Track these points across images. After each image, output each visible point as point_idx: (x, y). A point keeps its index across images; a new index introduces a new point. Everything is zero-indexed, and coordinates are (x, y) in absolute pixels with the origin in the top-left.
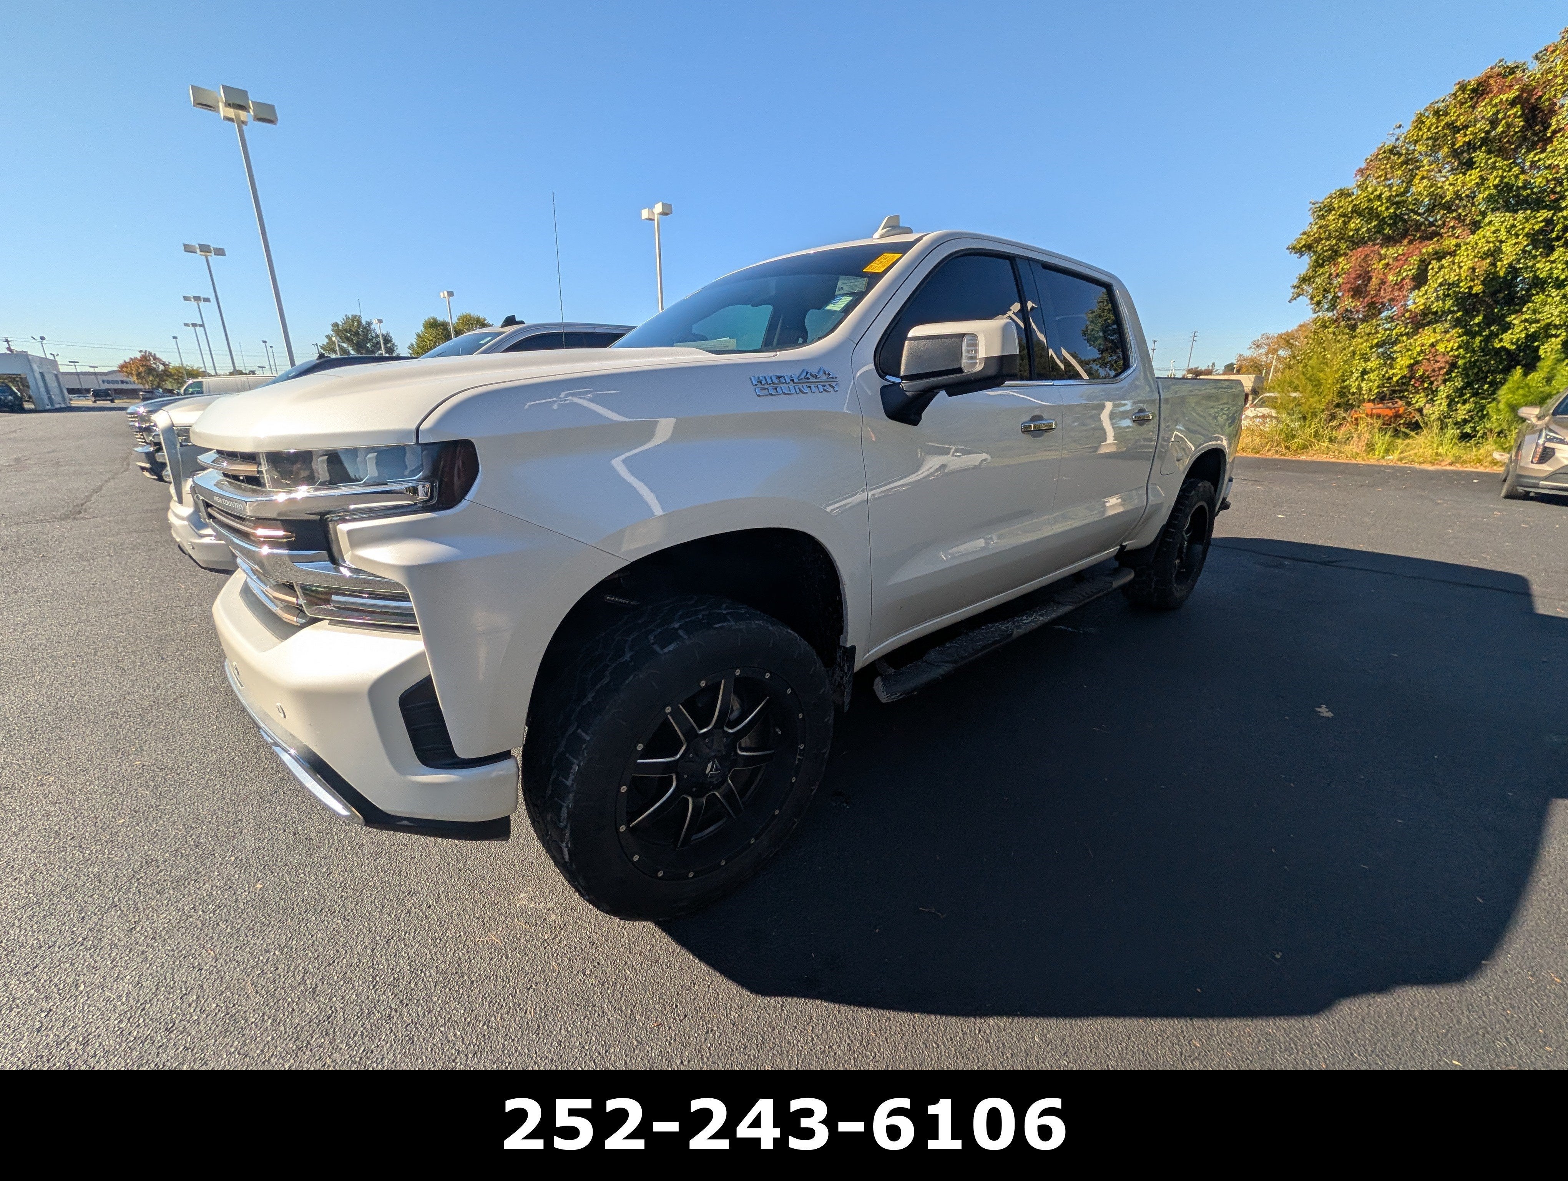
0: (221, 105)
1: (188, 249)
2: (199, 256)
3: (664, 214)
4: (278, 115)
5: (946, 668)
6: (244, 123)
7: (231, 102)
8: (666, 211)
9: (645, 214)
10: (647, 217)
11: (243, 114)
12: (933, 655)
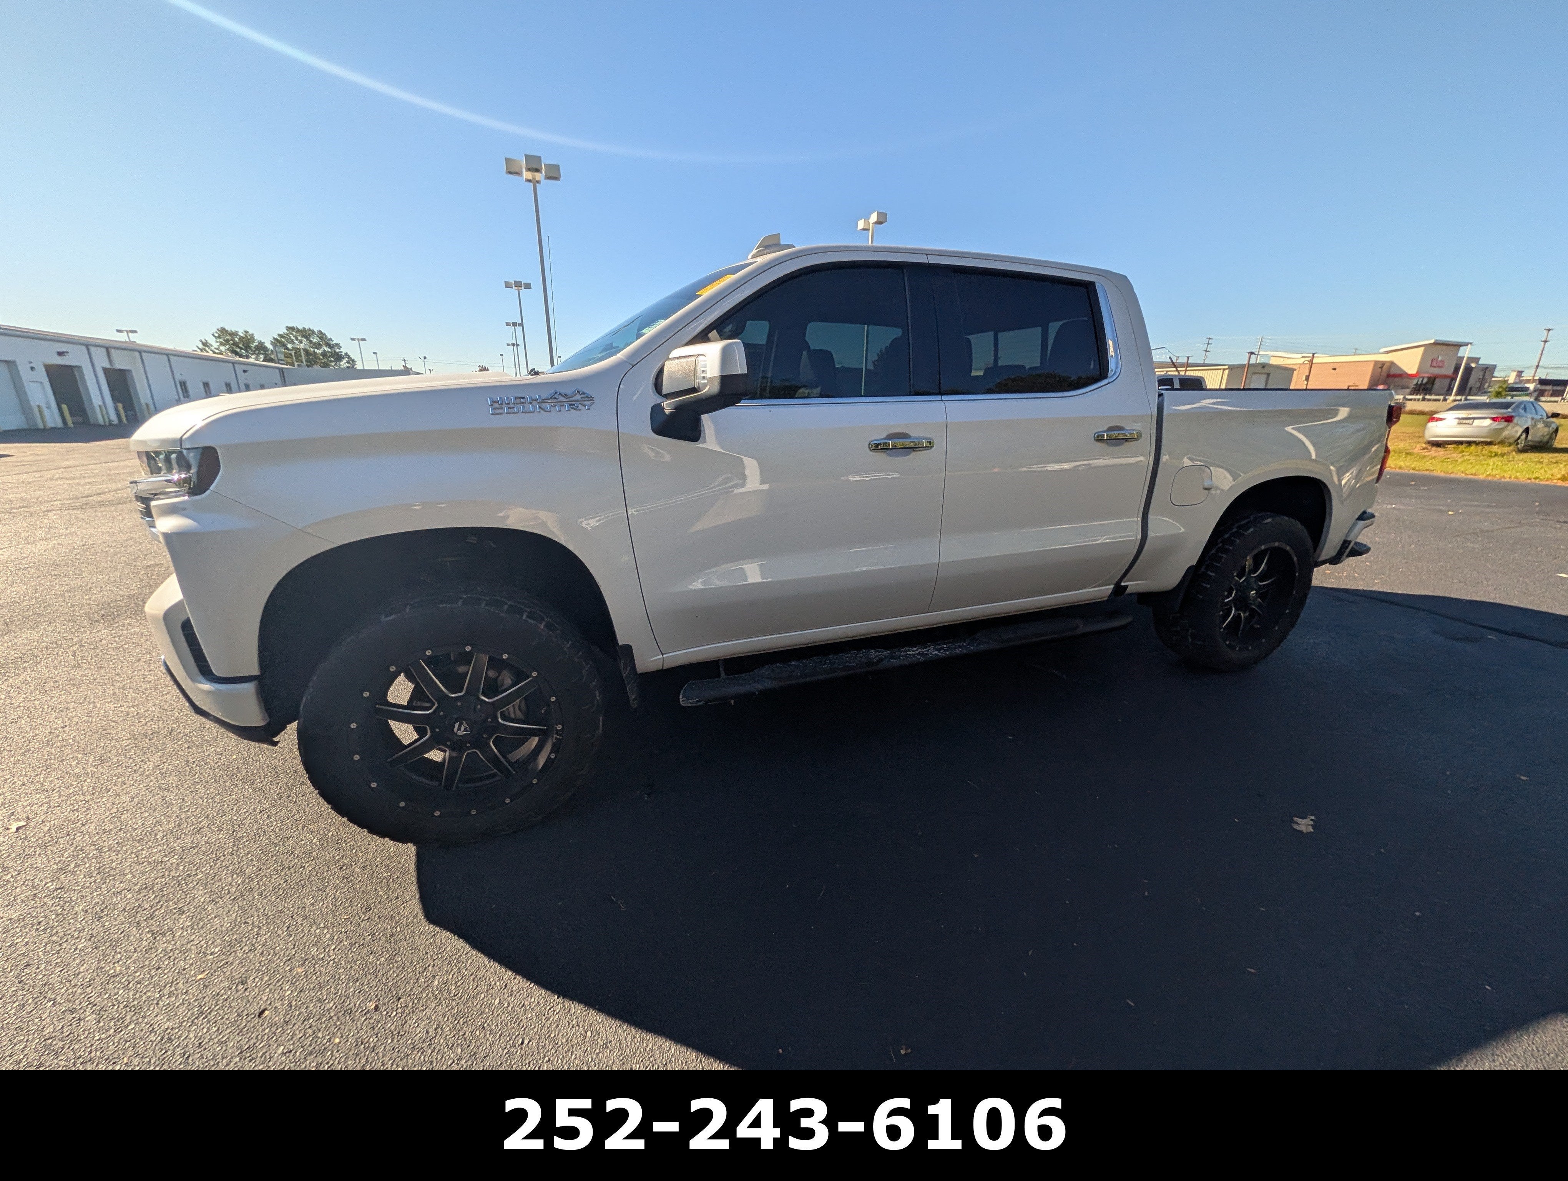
0: (524, 170)
1: (508, 285)
2: (514, 290)
3: (879, 223)
4: (562, 174)
5: (766, 684)
6: (538, 182)
7: (530, 167)
8: (881, 220)
9: (861, 225)
10: (862, 227)
11: (538, 176)
12: (765, 670)
